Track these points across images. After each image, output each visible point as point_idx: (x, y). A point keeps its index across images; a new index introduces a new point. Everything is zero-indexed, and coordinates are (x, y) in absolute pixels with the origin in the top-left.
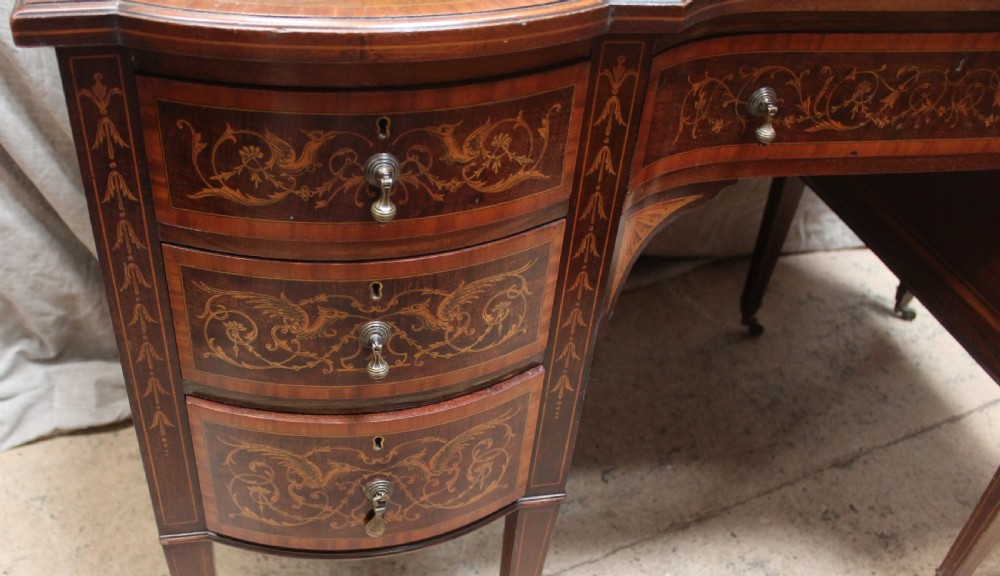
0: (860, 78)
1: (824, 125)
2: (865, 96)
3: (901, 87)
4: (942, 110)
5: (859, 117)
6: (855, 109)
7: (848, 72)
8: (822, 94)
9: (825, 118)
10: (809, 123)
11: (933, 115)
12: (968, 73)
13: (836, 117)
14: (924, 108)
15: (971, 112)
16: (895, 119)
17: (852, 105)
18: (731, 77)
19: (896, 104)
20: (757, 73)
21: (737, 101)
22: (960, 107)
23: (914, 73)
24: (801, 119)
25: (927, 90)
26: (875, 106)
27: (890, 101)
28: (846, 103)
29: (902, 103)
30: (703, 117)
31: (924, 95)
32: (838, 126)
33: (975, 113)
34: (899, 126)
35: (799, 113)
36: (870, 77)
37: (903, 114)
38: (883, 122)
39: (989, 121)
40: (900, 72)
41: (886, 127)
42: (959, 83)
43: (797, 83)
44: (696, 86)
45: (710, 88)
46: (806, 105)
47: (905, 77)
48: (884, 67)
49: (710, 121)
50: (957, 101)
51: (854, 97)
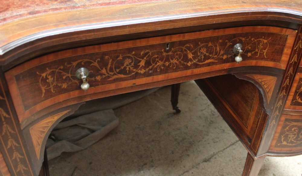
0: (124, 58)
1: (116, 77)
2: (130, 64)
3: (145, 58)
4: (167, 64)
5: (130, 72)
6: (128, 69)
7: (118, 57)
8: (109, 66)
9: (115, 74)
10: (109, 77)
11: (164, 65)
12: (173, 49)
13: (120, 73)
14: (158, 64)
15: (180, 62)
16: (147, 69)
17: (125, 68)
18: (62, 67)
19: (145, 64)
20: (75, 64)
21: (70, 75)
22: (175, 61)
23: (148, 53)
24: (104, 76)
25: (157, 57)
26: (136, 66)
27: (142, 63)
28: (122, 68)
29: (148, 64)
30: (55, 84)
31: (157, 59)
32: (122, 76)
33: (182, 62)
34: (150, 72)
35: (101, 75)
36: (129, 57)
37: (150, 67)
38: (142, 71)
39: (189, 64)
40: (142, 53)
41: (145, 73)
42: (170, 53)
43: (96, 64)
44: (44, 75)
45: (52, 74)
46: (104, 71)
47: (145, 55)
48: (134, 53)
49: (59, 85)
50: (172, 59)
51: (125, 65)
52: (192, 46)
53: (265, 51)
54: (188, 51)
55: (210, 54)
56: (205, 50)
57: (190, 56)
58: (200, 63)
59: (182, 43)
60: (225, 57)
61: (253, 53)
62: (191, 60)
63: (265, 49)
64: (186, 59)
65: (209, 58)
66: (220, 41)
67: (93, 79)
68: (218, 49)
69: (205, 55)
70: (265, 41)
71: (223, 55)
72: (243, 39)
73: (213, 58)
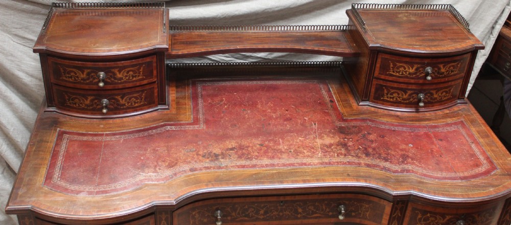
0: (249, 208)
1: (241, 218)
2: (253, 211)
3: (264, 209)
4: (281, 214)
5: (252, 216)
7: (245, 206)
8: (238, 211)
9: (241, 217)
10: (236, 218)
11: (278, 215)
12: (286, 205)
13: (245, 216)
14: (274, 213)
15: (292, 214)
16: (265, 216)
17: (249, 213)
18: (206, 209)
19: (264, 213)
20: (215, 208)
21: (210, 214)
22: (287, 213)
23: (266, 206)
24: (233, 217)
25: (274, 209)
26: (257, 213)
27: (262, 212)
28: (247, 213)
29: (266, 213)
30: (200, 218)
31: (273, 211)
32: (246, 218)
33: (293, 214)
34: (268, 218)
35: (231, 216)
36: (252, 207)
37: (268, 215)
38: (262, 217)
39: (299, 216)
40: (262, 205)
41: (263, 218)
42: (284, 207)
43: (229, 209)
44: (194, 213)
45: (199, 213)
46: (234, 214)
47: (264, 207)
48: (256, 205)
49: (202, 220)
50: (285, 211)
51: (249, 212)
52: (301, 204)
53: (368, 214)
54: (298, 207)
55: (317, 210)
56: (313, 207)
57: (300, 210)
58: (309, 216)
59: (294, 202)
60: (331, 214)
61: (357, 213)
62: (300, 213)
63: (367, 212)
64: (296, 212)
65: (317, 213)
66: (326, 202)
67: (225, 218)
68: (324, 207)
69: (312, 211)
70: (367, 206)
71: (329, 212)
72: (347, 202)
73: (320, 214)
